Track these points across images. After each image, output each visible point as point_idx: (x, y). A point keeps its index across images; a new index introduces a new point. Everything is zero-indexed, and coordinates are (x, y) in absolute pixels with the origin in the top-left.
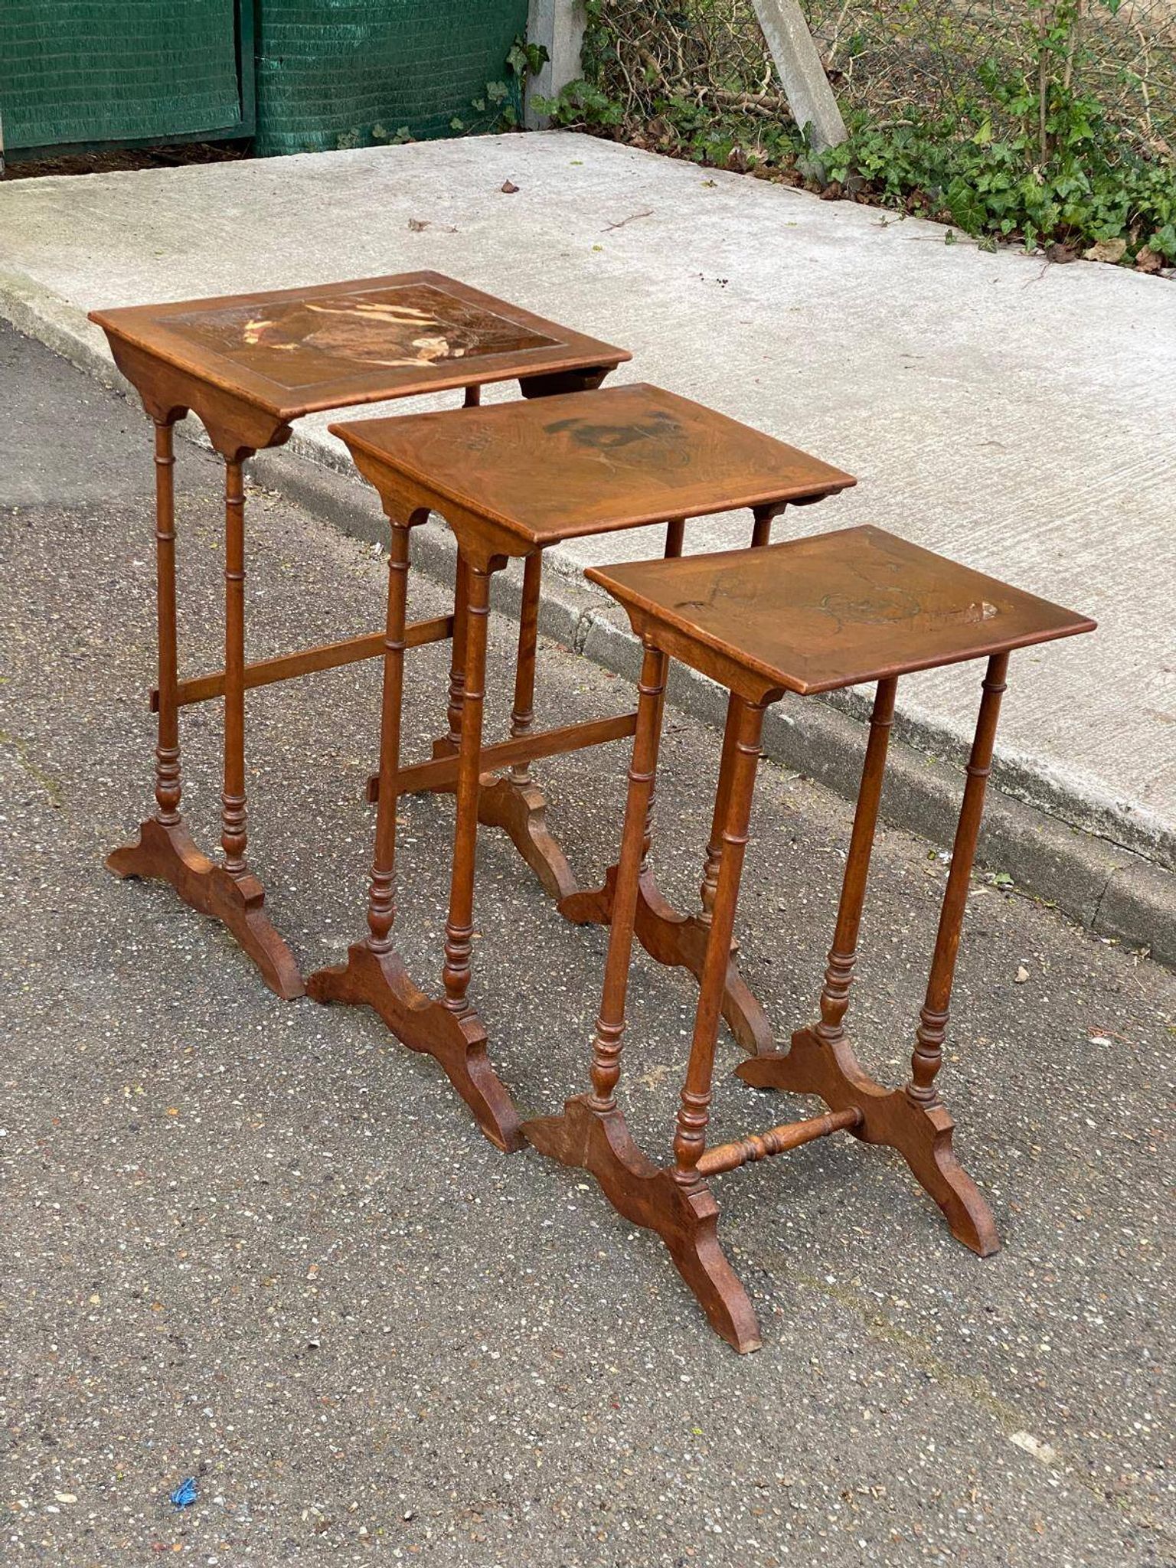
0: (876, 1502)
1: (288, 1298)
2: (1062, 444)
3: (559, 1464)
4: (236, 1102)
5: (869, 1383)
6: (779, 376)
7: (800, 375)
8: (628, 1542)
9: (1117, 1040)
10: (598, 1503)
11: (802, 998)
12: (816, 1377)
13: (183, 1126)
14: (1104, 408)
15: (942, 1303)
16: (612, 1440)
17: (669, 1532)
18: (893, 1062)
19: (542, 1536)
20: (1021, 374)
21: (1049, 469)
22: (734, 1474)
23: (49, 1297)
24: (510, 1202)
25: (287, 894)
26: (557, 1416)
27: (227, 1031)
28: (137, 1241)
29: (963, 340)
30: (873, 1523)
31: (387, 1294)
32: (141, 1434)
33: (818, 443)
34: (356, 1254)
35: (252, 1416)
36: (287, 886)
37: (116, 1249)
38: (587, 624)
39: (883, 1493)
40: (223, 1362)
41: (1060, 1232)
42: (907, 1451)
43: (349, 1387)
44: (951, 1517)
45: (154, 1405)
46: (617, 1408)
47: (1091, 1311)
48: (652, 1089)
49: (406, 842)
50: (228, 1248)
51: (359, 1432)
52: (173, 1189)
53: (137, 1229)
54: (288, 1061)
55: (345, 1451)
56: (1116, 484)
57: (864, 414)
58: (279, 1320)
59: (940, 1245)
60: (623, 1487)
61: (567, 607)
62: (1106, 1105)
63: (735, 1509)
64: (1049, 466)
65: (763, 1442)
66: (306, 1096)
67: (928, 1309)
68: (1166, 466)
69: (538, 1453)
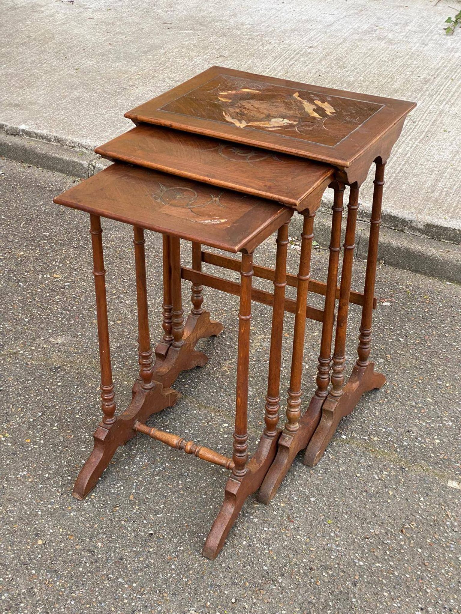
0: (414, 530)
1: (127, 514)
2: (248, 52)
3: (283, 555)
4: (55, 428)
5: (384, 478)
6: (118, 40)
7: (126, 39)
8: (329, 581)
9: (391, 302)
10: (308, 568)
11: (266, 316)
12: (362, 482)
13: (36, 446)
14: (256, 34)
15: (390, 434)
16: (298, 537)
17: (343, 571)
18: (315, 334)
19: (293, 591)
20: (216, 24)
21: (249, 64)
22: (354, 536)
23: (18, 547)
24: (199, 441)
25: (25, 323)
26: (270, 533)
27: (32, 395)
28: (45, 509)
29: (184, 13)
30: (418, 540)
31: (169, 499)
32: (96, 600)
33: (151, 68)
34: (147, 484)
35: (142, 576)
36: (23, 319)
37: (37, 515)
38: (92, 168)
39: (415, 525)
40: (115, 554)
41: (416, 390)
42: (413, 503)
43: (176, 548)
44: (446, 527)
45: (94, 585)
46: (293, 522)
47: (445, 420)
48: (229, 373)
49: (65, 286)
50: (88, 499)
51: (192, 568)
52: (48, 478)
53: (42, 502)
54: (68, 402)
55: (190, 579)
56: (278, 66)
57: (163, 52)
58: (129, 527)
59: (376, 409)
60: (314, 557)
61: (81, 162)
62: (402, 330)
63: (363, 551)
64: (248, 63)
65: (358, 518)
66: (85, 416)
67: (387, 438)
68: (293, 55)
69: (272, 553)
